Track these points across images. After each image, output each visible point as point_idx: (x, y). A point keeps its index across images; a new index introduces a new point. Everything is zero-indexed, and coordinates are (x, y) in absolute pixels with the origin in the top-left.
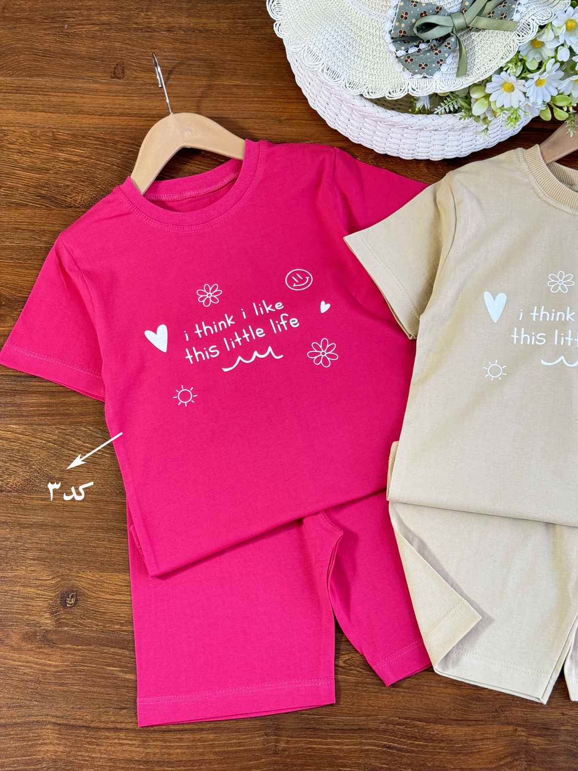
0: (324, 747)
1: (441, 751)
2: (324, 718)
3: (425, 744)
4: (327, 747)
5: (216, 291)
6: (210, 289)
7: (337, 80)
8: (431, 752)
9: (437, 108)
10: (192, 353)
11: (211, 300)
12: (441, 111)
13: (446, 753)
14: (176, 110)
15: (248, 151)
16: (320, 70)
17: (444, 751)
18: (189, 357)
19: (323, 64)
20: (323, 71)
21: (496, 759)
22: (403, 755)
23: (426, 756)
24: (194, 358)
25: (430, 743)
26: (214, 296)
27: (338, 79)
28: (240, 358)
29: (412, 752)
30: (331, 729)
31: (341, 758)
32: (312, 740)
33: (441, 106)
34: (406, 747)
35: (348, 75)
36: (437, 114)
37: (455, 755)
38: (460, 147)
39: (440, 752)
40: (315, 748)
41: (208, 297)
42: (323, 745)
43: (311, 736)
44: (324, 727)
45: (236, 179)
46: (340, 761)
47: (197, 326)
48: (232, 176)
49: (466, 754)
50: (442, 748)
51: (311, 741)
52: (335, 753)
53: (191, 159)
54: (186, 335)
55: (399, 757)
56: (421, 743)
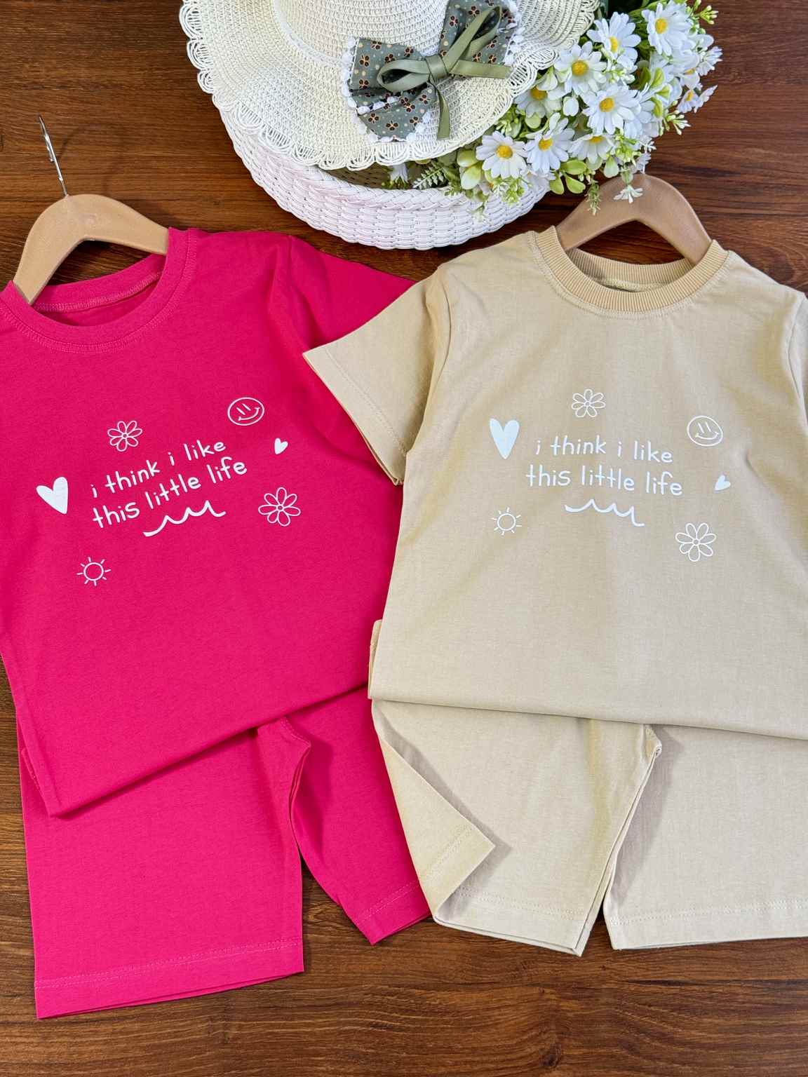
0: (289, 1030)
1: (445, 1026)
2: (288, 992)
3: (424, 1018)
4: (293, 1030)
5: (134, 430)
6: (126, 428)
7: (284, 146)
8: (432, 1029)
9: (417, 180)
10: (102, 513)
11: (127, 443)
12: (422, 185)
14: (72, 192)
15: (172, 242)
16: (260, 134)
17: (449, 1026)
18: (99, 519)
19: (264, 126)
20: (264, 134)
21: (517, 1033)
22: (397, 1036)
23: (426, 1035)
24: (105, 521)
25: (430, 1016)
26: (132, 437)
27: (286, 145)
28: (167, 518)
29: (408, 1029)
30: (298, 1007)
31: (312, 1044)
32: (273, 1022)
33: (422, 178)
34: (398, 1024)
35: (299, 139)
36: (418, 188)
37: (464, 1030)
38: (452, 232)
39: (444, 1028)
40: (277, 1033)
41: (123, 438)
43: (273, 1017)
44: (288, 1004)
45: (157, 280)
46: (311, 1048)
47: (108, 477)
48: (153, 277)
49: (477, 1029)
50: (446, 1022)
51: (271, 1024)
52: (305, 1038)
53: (96, 255)
54: (94, 489)
55: (390, 1038)
56: (420, 1017)
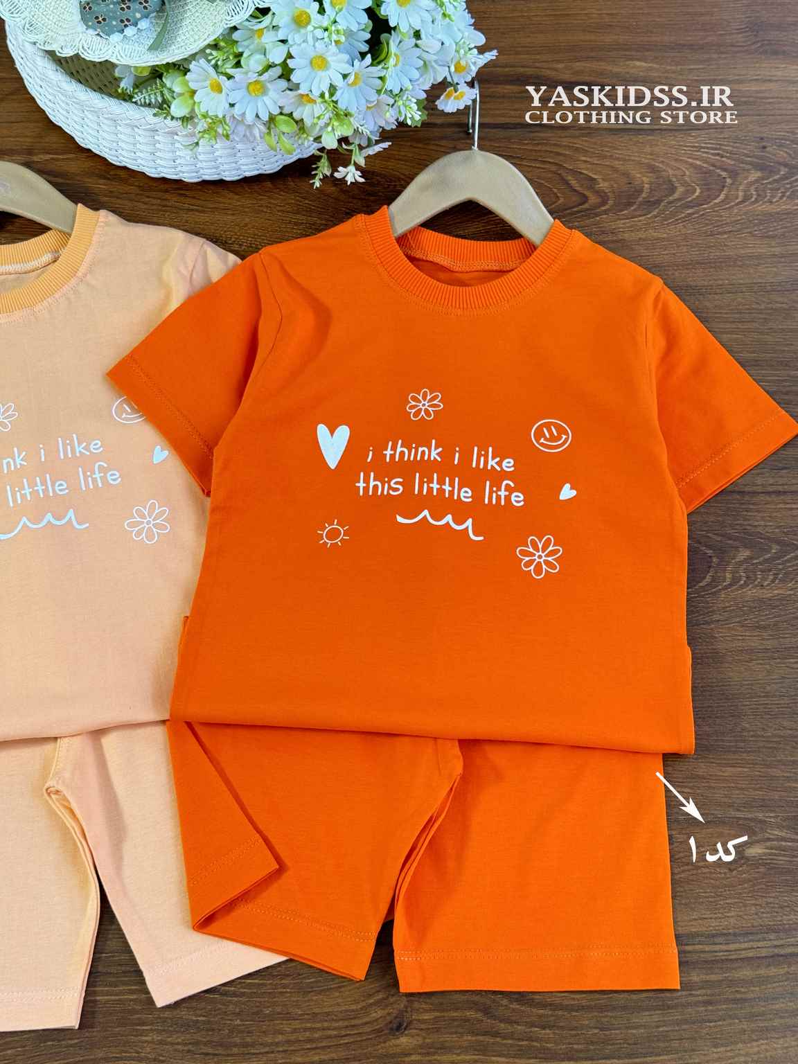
0: (113, 998)
1: (284, 990)
4: (117, 998)
8: (270, 993)
13: (290, 992)
23: (262, 1000)
37: (304, 994)
42: (111, 995)
55: (224, 1005)
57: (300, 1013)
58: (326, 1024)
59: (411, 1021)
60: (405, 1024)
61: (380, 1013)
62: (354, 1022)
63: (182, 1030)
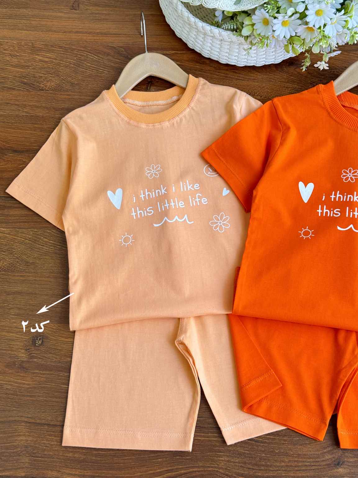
57: (292, 453)
58: (304, 460)
59: (344, 461)
60: (341, 463)
61: (330, 457)
62: (317, 460)
63: (238, 456)
